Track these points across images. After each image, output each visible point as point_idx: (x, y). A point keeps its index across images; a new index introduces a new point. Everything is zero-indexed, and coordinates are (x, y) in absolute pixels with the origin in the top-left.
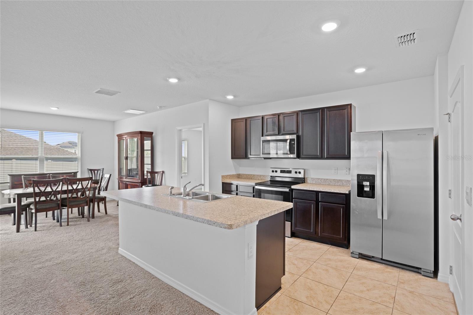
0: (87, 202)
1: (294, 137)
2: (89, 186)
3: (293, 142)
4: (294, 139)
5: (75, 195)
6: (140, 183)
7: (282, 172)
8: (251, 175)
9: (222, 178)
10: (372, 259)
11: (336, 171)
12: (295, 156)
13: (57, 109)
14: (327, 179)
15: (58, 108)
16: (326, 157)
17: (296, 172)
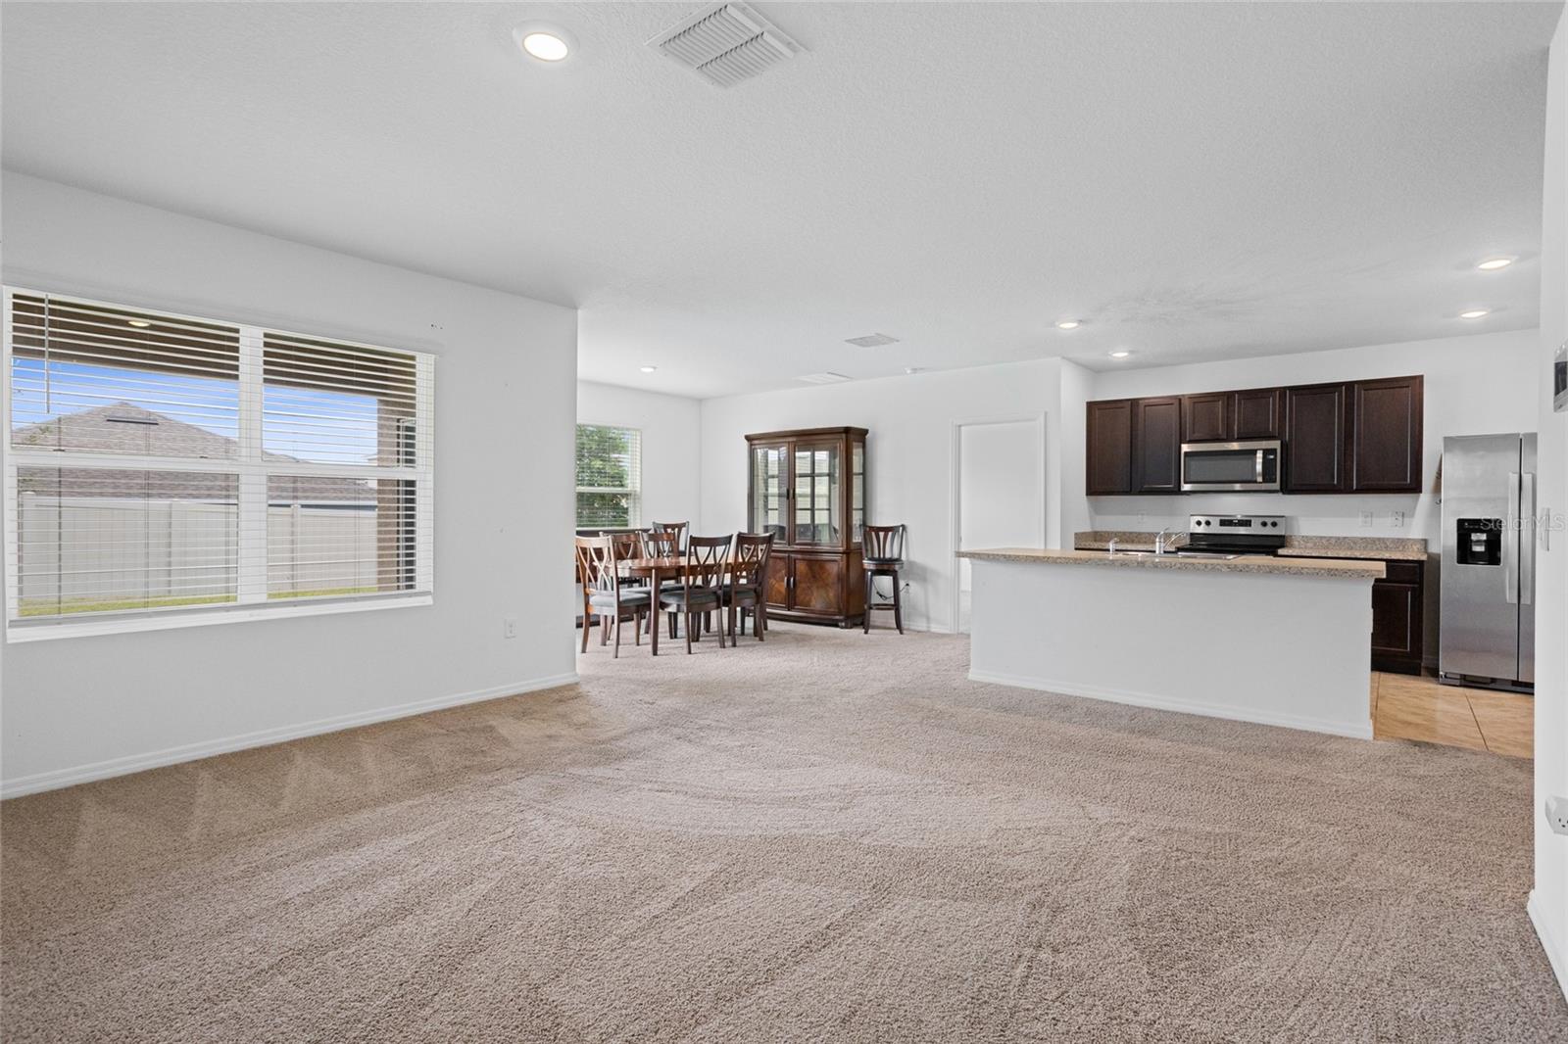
0: (718, 600)
1: (1276, 444)
2: (731, 560)
3: (1272, 457)
4: (1275, 450)
5: (699, 581)
6: (843, 553)
7: (1223, 523)
8: (1131, 533)
9: (1076, 538)
10: (1492, 686)
11: (1369, 519)
12: (1276, 486)
13: (652, 370)
14: (1345, 538)
15: (655, 368)
16: (1355, 488)
17: (1264, 524)
